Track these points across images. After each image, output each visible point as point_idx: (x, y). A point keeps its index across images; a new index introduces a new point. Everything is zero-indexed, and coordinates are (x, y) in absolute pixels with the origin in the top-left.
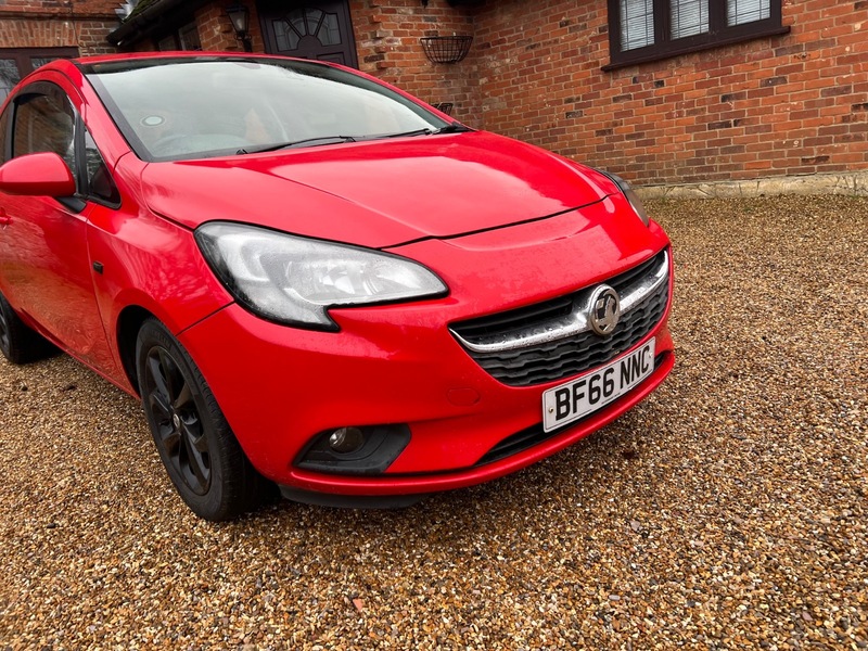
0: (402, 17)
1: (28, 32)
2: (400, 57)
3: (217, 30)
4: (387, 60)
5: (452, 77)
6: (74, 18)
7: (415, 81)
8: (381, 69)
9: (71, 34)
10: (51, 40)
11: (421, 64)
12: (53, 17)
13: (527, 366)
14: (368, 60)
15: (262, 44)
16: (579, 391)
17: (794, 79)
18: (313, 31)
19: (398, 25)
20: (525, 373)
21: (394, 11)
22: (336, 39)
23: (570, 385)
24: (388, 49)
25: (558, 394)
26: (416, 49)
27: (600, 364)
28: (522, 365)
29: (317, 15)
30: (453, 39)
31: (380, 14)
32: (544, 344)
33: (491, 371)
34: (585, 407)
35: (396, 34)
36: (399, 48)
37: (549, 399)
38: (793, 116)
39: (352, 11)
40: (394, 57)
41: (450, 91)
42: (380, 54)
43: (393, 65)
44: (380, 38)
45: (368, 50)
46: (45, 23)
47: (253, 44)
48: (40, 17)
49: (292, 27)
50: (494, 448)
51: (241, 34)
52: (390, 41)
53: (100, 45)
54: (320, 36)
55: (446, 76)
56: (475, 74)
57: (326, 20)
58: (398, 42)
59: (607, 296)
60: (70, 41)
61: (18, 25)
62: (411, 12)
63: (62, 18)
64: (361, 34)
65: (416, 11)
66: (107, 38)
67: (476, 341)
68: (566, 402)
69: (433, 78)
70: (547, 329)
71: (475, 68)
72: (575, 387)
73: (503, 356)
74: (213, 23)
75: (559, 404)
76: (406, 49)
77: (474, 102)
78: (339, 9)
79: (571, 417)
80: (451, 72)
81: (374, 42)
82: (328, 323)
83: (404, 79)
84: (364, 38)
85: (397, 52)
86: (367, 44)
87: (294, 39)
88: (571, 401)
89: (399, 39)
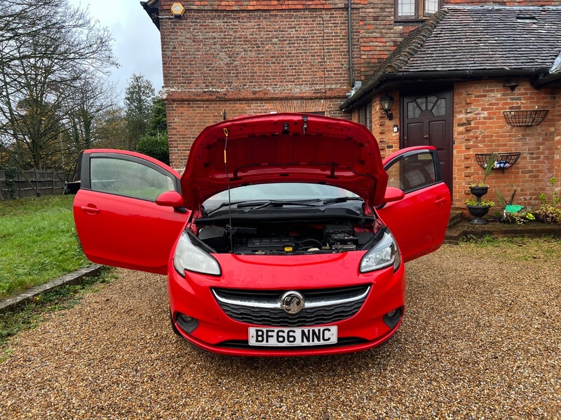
0: (490, 99)
1: (305, 105)
2: (484, 123)
3: (378, 107)
4: (473, 125)
5: (528, 135)
6: (326, 98)
7: (494, 138)
8: (468, 131)
9: (323, 106)
11: (501, 127)
12: (317, 98)
14: (460, 125)
15: (399, 115)
16: (270, 334)
18: (429, 108)
19: (487, 104)
21: (485, 96)
22: (443, 112)
24: (475, 119)
25: (257, 331)
26: (499, 118)
27: (287, 326)
28: (239, 312)
29: (433, 99)
30: (536, 112)
31: (473, 98)
33: (225, 310)
34: (273, 342)
35: (483, 110)
36: (485, 118)
37: (252, 331)
39: (455, 97)
40: (479, 123)
41: (526, 144)
42: (469, 122)
43: (478, 128)
44: (470, 112)
45: (461, 119)
46: (313, 101)
47: (394, 115)
48: (311, 99)
49: (418, 106)
51: (386, 111)
52: (478, 114)
54: (433, 111)
55: (523, 135)
56: (552, 134)
57: (439, 102)
58: (485, 114)
59: (294, 297)
60: (322, 109)
61: (301, 102)
62: (499, 96)
63: (321, 98)
64: (458, 110)
65: (503, 95)
66: (339, 107)
67: (222, 297)
68: (262, 336)
69: (510, 136)
71: (552, 129)
72: (268, 331)
74: (376, 104)
75: (258, 336)
76: (490, 118)
77: (547, 152)
78: (448, 95)
79: (264, 344)
80: (528, 132)
81: (466, 115)
82: (184, 275)
83: (484, 137)
84: (460, 112)
85: (482, 120)
86: (461, 117)
87: (418, 112)
88: (265, 336)
89: (486, 112)
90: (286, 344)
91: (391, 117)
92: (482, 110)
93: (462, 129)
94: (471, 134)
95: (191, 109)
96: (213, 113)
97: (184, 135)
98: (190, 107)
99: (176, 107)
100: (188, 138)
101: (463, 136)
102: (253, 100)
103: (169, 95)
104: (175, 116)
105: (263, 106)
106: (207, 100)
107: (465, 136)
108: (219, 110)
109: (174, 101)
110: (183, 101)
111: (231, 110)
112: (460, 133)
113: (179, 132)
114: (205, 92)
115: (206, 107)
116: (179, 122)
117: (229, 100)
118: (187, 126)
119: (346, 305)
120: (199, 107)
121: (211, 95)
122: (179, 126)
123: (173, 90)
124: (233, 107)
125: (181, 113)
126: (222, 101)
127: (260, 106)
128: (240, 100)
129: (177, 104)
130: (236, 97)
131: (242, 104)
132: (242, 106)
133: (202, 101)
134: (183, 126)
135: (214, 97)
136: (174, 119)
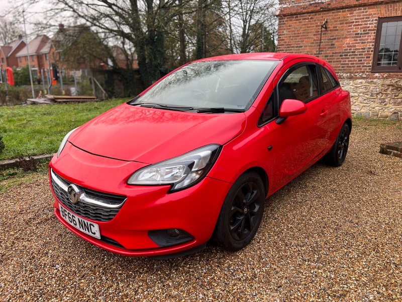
16: (66, 213)
25: (61, 208)
68: (63, 212)
90: (73, 224)
95: (298, 21)
96: (316, 23)
97: (290, 45)
98: (297, 20)
99: (286, 21)
100: (292, 47)
102: (356, 6)
103: (281, 11)
104: (285, 29)
105: (366, 12)
106: (312, 12)
108: (321, 20)
109: (285, 15)
110: (292, 15)
111: (333, 19)
113: (286, 42)
114: (311, 5)
115: (311, 18)
116: (287, 34)
117: (333, 9)
118: (293, 37)
119: (104, 209)
120: (305, 19)
121: (316, 6)
122: (286, 37)
123: (285, 6)
124: (335, 16)
125: (289, 26)
126: (325, 11)
127: (363, 12)
128: (342, 8)
129: (287, 18)
130: (339, 6)
131: (345, 11)
132: (345, 13)
133: (308, 13)
134: (290, 37)
135: (318, 8)
136: (283, 32)
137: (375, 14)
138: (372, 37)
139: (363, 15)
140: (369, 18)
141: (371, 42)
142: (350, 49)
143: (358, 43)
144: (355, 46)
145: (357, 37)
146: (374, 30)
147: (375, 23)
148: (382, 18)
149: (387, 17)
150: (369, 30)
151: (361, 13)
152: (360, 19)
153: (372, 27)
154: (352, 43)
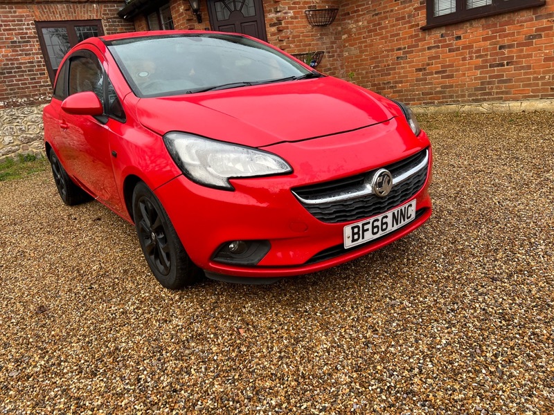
1: (73, 10)
2: (292, 23)
3: (182, 9)
4: (283, 25)
5: (324, 34)
7: (301, 38)
8: (280, 31)
9: (97, 12)
10: (86, 15)
11: (305, 27)
13: (335, 212)
14: (272, 25)
15: (208, 17)
16: (366, 227)
17: (547, 35)
18: (238, 8)
19: (291, 3)
20: (334, 216)
22: (252, 13)
23: (360, 224)
24: (284, 18)
25: (353, 228)
26: (302, 18)
27: (379, 213)
28: (332, 211)
30: (325, 10)
32: (345, 201)
33: (315, 214)
34: (369, 236)
36: (292, 18)
37: (348, 231)
38: (546, 60)
40: (288, 23)
41: (323, 43)
42: (279, 21)
43: (287, 28)
44: (279, 12)
45: (272, 19)
46: (83, 5)
47: (203, 17)
48: (80, 2)
49: (226, 6)
50: (316, 255)
51: (195, 11)
52: (286, 13)
53: (114, 18)
54: (242, 11)
55: (321, 35)
56: (339, 33)
58: (291, 14)
59: (385, 175)
60: (97, 16)
61: (67, 7)
64: (268, 9)
66: (118, 14)
67: (307, 198)
68: (358, 233)
69: (312, 35)
70: (348, 193)
71: (340, 28)
72: (363, 225)
73: (322, 207)
74: (179, 5)
75: (354, 234)
76: (296, 18)
77: (338, 50)
79: (361, 241)
80: (324, 32)
81: (276, 14)
82: (229, 186)
83: (294, 37)
84: (270, 11)
85: (290, 20)
86: (271, 16)
87: (227, 14)
88: (361, 232)
89: (292, 11)
90: (380, 234)
91: (200, 20)
92: (289, 9)
93: (274, 29)
94: (283, 34)
101: (276, 37)
105: (15, 12)
107: (279, 36)
112: (273, 34)
127: (10, 12)
137: (28, 16)
138: (37, 47)
139: (12, 17)
140: (21, 21)
141: (37, 54)
142: (12, 64)
143: (20, 55)
144: (17, 60)
145: (15, 47)
146: (34, 37)
147: (33, 28)
148: (39, 22)
149: (45, 21)
150: (29, 37)
151: (6, 12)
152: (10, 21)
153: (31, 33)
154: (12, 55)
